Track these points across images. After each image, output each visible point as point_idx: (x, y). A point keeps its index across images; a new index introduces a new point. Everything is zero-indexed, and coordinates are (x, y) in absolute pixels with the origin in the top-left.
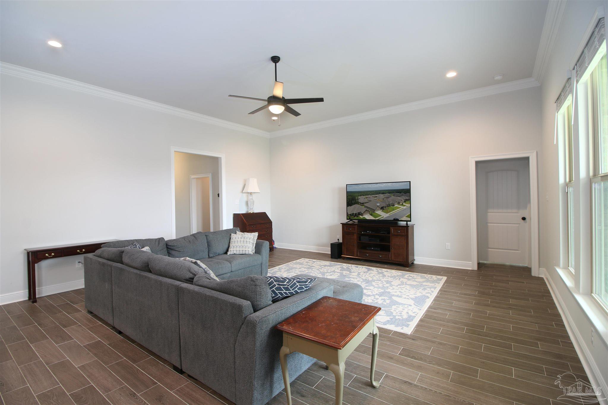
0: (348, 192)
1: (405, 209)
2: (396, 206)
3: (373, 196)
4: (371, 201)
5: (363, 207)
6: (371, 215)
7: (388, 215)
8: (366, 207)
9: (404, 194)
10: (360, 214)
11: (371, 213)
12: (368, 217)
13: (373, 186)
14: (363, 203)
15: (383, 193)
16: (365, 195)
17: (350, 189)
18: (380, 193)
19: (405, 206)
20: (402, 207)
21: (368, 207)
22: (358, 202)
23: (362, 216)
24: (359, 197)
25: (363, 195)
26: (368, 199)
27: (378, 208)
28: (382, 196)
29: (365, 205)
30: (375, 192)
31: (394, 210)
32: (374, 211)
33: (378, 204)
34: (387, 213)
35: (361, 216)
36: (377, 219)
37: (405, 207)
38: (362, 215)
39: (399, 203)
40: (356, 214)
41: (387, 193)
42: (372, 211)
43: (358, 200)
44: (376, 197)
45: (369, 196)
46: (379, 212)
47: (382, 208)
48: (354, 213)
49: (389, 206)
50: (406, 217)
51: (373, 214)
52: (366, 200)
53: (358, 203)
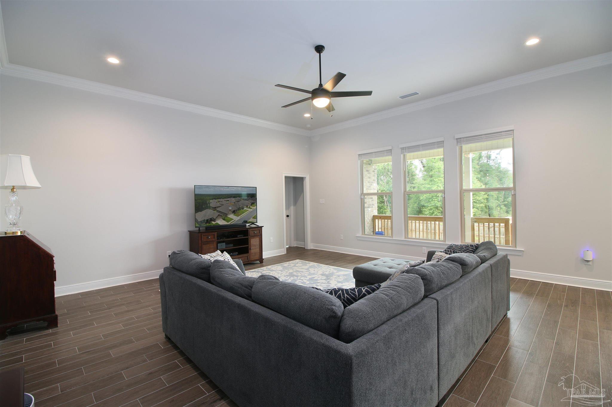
0: (197, 194)
1: (252, 212)
2: (245, 209)
3: (225, 199)
4: (223, 205)
5: (215, 212)
6: (224, 219)
7: (239, 218)
8: (218, 211)
9: (251, 198)
10: (212, 220)
11: (223, 217)
12: (221, 222)
13: (225, 189)
14: (215, 208)
15: (234, 197)
16: (217, 199)
17: (199, 192)
18: (231, 197)
19: (251, 208)
20: (250, 210)
21: (220, 211)
22: (209, 206)
23: (215, 222)
24: (211, 201)
25: (215, 199)
26: (220, 203)
27: (230, 212)
28: (233, 200)
29: (217, 209)
30: (227, 196)
31: (243, 213)
32: (226, 215)
33: (230, 208)
34: (238, 216)
35: (213, 223)
36: (229, 223)
37: (251, 210)
38: (214, 220)
39: (247, 206)
40: (207, 220)
41: (238, 197)
42: (224, 216)
43: (209, 204)
44: (228, 201)
45: (221, 200)
46: (231, 216)
47: (234, 212)
48: (206, 219)
49: (239, 209)
50: (253, 218)
51: (226, 218)
52: (218, 204)
53: (209, 208)
